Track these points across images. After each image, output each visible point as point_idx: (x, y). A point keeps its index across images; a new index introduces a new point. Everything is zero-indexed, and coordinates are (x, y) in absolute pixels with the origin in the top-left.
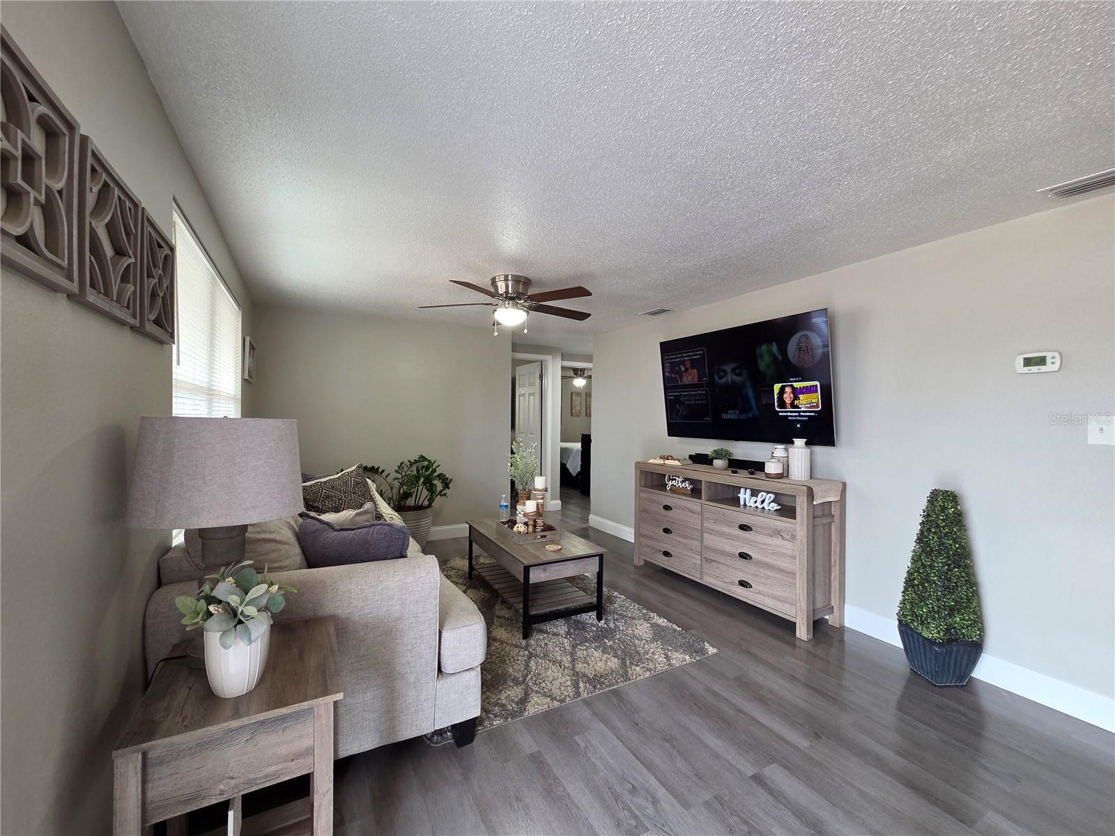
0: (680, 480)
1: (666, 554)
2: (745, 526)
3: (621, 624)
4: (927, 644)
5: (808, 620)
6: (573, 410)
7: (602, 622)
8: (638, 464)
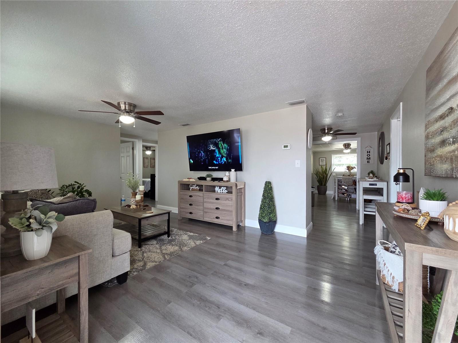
0: (195, 186)
1: (191, 213)
2: (218, 198)
3: (177, 237)
4: (265, 223)
5: (236, 225)
6: (145, 165)
7: (170, 238)
8: (179, 181)
